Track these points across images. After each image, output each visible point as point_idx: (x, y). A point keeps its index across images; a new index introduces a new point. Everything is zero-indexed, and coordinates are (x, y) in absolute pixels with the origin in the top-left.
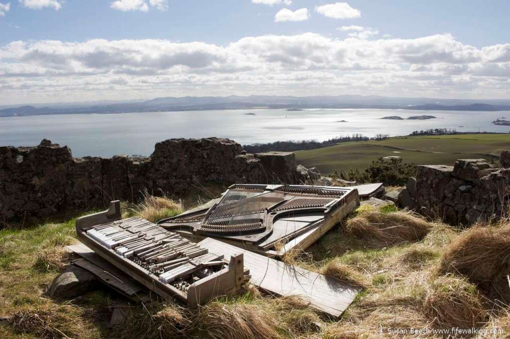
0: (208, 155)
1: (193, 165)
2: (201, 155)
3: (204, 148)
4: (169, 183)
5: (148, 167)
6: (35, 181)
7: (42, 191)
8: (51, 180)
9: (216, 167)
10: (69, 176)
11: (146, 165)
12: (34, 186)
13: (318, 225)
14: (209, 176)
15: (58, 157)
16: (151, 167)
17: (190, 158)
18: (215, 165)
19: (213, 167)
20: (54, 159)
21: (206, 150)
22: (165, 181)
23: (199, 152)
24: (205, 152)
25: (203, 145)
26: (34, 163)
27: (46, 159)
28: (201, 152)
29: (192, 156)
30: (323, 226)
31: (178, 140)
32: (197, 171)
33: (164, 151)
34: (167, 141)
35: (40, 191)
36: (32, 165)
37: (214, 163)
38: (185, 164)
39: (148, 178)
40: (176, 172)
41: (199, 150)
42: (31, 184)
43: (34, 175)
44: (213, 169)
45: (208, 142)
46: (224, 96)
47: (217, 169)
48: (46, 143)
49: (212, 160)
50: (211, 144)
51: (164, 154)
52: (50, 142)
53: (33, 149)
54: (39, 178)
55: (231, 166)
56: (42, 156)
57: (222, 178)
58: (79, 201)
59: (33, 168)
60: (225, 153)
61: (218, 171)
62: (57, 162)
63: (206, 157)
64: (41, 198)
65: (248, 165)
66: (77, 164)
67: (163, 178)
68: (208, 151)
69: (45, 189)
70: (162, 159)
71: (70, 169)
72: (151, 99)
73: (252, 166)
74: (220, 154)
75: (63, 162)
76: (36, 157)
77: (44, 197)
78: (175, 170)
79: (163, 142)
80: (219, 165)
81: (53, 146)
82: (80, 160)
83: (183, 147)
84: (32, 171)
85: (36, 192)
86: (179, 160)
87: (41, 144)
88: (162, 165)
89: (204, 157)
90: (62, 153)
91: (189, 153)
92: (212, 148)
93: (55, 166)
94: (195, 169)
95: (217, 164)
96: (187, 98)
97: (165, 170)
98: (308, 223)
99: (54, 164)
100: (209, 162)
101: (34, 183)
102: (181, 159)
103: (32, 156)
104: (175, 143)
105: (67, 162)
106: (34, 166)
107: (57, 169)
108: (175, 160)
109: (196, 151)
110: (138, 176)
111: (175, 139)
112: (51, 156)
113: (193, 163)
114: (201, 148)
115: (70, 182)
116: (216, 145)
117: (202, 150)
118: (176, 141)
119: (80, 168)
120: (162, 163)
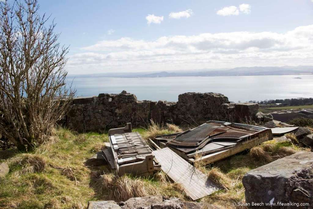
0: (206, 102)
1: (198, 108)
2: (202, 102)
3: (205, 98)
4: (185, 117)
5: (174, 107)
6: (117, 111)
7: (120, 117)
8: (125, 111)
9: (211, 110)
10: (134, 110)
11: (173, 106)
12: (116, 114)
13: (229, 148)
14: (207, 115)
15: (129, 99)
16: (176, 108)
17: (197, 104)
18: (210, 109)
19: (209, 110)
20: (127, 101)
21: (205, 99)
22: (183, 116)
23: (202, 100)
24: (205, 101)
25: (204, 97)
26: (117, 102)
27: (122, 100)
28: (203, 101)
29: (198, 103)
30: (233, 149)
31: (191, 93)
32: (200, 112)
33: (183, 99)
34: (185, 94)
35: (119, 116)
36: (116, 103)
37: (210, 107)
38: (194, 107)
39: (174, 114)
40: (189, 111)
41: (202, 99)
42: (115, 112)
43: (116, 108)
44: (209, 111)
45: (207, 95)
46: (280, 66)
47: (211, 111)
48: (124, 92)
49: (209, 105)
50: (208, 97)
51: (183, 101)
52: (126, 92)
53: (117, 95)
54: (119, 109)
55: (219, 109)
56: (121, 99)
57: (214, 117)
58: (138, 123)
59: (116, 104)
60: (216, 102)
61: (212, 112)
62: (128, 102)
63: (205, 103)
64: (119, 119)
65: (228, 110)
66: (138, 104)
67: (182, 114)
68: (207, 100)
69: (121, 116)
70: (182, 104)
71: (134, 106)
72: (233, 68)
73: (230, 111)
74: (213, 102)
75: (131, 102)
76: (118, 99)
77: (121, 119)
78: (188, 110)
79: (183, 94)
80: (212, 109)
81: (127, 94)
82: (141, 102)
83: (193, 97)
84: (116, 106)
85: (117, 117)
86: (191, 105)
87: (122, 93)
88: (182, 107)
89: (204, 104)
90: (130, 98)
91: (196, 101)
92: (209, 98)
93: (127, 104)
94: (199, 110)
95: (211, 108)
96: (256, 67)
97: (183, 110)
98: (223, 146)
99: (127, 103)
100: (207, 107)
101: (116, 112)
102: (192, 104)
103: (116, 99)
104: (189, 95)
105: (133, 102)
106: (117, 103)
107: (128, 106)
108: (188, 105)
109: (200, 100)
110: (169, 112)
111: (190, 93)
112: (125, 99)
113: (198, 107)
114: (203, 99)
115: (134, 113)
116: (211, 97)
117: (203, 100)
118: (190, 94)
119: (139, 106)
120: (181, 106)
